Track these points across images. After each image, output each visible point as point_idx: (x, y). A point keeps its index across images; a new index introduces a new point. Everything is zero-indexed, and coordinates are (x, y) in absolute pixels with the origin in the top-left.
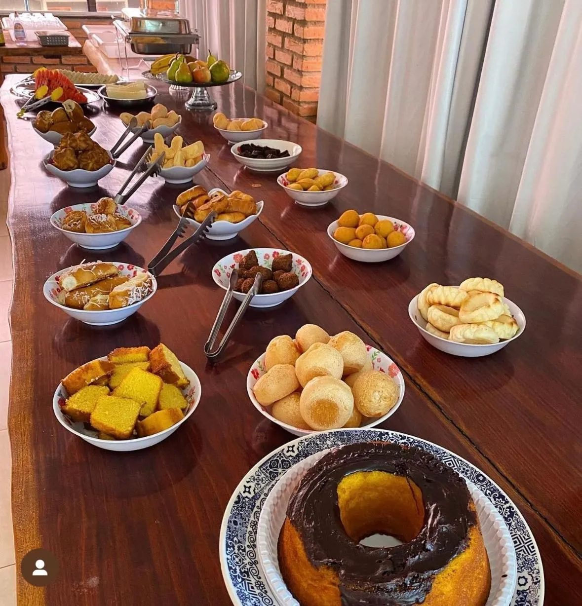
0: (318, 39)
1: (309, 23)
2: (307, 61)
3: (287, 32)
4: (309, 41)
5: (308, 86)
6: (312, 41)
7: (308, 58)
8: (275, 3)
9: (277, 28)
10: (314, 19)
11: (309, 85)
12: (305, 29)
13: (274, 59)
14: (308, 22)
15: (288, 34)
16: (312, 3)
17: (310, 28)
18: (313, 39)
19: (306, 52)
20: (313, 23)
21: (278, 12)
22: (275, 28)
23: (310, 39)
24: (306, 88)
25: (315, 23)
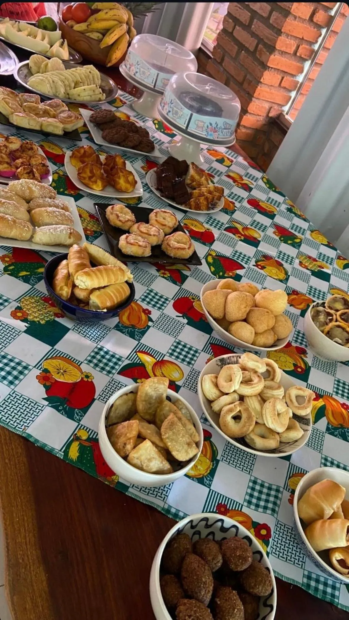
0: (278, 70)
1: (276, 53)
2: (261, 88)
3: (247, 45)
4: (270, 69)
5: (252, 112)
6: (273, 70)
7: (263, 85)
8: (240, 8)
9: (234, 34)
10: (283, 49)
11: (254, 111)
12: (271, 56)
13: (221, 63)
14: (277, 49)
15: (247, 50)
16: (287, 32)
17: (276, 56)
18: (275, 69)
19: (263, 79)
20: (281, 52)
21: (242, 19)
22: (232, 33)
23: (272, 68)
24: (250, 113)
25: (282, 53)
